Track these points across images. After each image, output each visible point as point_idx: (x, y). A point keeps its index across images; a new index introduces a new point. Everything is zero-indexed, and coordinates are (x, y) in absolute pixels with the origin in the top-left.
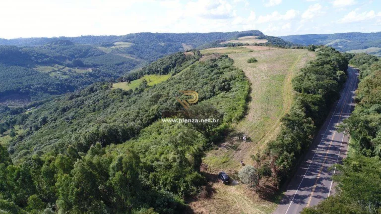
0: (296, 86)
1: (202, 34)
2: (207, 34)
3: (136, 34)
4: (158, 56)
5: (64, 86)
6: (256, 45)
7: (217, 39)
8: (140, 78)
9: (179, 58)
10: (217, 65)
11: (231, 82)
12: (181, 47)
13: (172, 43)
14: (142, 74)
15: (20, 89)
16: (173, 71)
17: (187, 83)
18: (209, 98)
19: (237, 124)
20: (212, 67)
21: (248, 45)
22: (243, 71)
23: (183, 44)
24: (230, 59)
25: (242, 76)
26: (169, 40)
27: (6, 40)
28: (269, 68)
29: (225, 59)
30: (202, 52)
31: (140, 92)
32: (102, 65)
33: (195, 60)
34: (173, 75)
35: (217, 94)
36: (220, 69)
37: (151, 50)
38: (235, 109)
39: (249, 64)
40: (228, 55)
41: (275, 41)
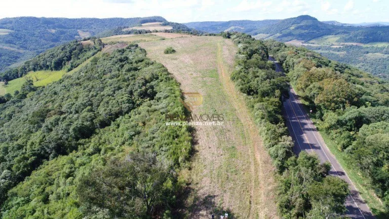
0: (241, 86)
1: (101, 20)
2: (106, 19)
4: (48, 46)
6: (166, 31)
7: (118, 26)
8: (21, 76)
9: (75, 49)
10: (127, 58)
11: (153, 83)
12: (76, 35)
13: (65, 30)
14: (24, 71)
16: (68, 65)
17: (90, 87)
18: (127, 112)
19: (190, 169)
20: (121, 60)
21: (157, 32)
22: (163, 66)
23: (78, 30)
24: (141, 49)
25: (166, 73)
26: (60, 26)
28: (193, 60)
29: (135, 49)
30: (104, 40)
31: (21, 98)
33: (95, 51)
34: (69, 70)
35: (139, 105)
36: (131, 63)
37: (38, 39)
38: (177, 136)
39: (167, 55)
40: (138, 44)
41: (179, 28)
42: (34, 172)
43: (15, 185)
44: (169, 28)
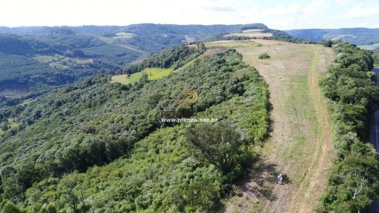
1: (206, 26)
2: (210, 26)
3: (138, 24)
4: (160, 48)
5: (64, 77)
6: (265, 38)
7: (220, 32)
8: (140, 71)
9: (182, 51)
10: (224, 61)
11: (244, 83)
12: (182, 39)
13: (175, 35)
14: (143, 67)
15: (18, 78)
16: (175, 65)
17: (192, 82)
18: (219, 103)
19: (262, 147)
20: (219, 63)
21: (255, 38)
22: (255, 70)
23: (186, 36)
24: (238, 54)
25: (257, 75)
26: (172, 32)
27: (8, 28)
28: (285, 65)
29: (233, 53)
30: (207, 45)
31: (140, 87)
32: (103, 56)
33: (199, 54)
34: (175, 69)
35: (229, 99)
36: (228, 65)
37: (153, 41)
38: (256, 123)
39: (261, 60)
40: (236, 49)
41: (280, 35)
42: (151, 134)
43: (138, 140)
44: (269, 35)
